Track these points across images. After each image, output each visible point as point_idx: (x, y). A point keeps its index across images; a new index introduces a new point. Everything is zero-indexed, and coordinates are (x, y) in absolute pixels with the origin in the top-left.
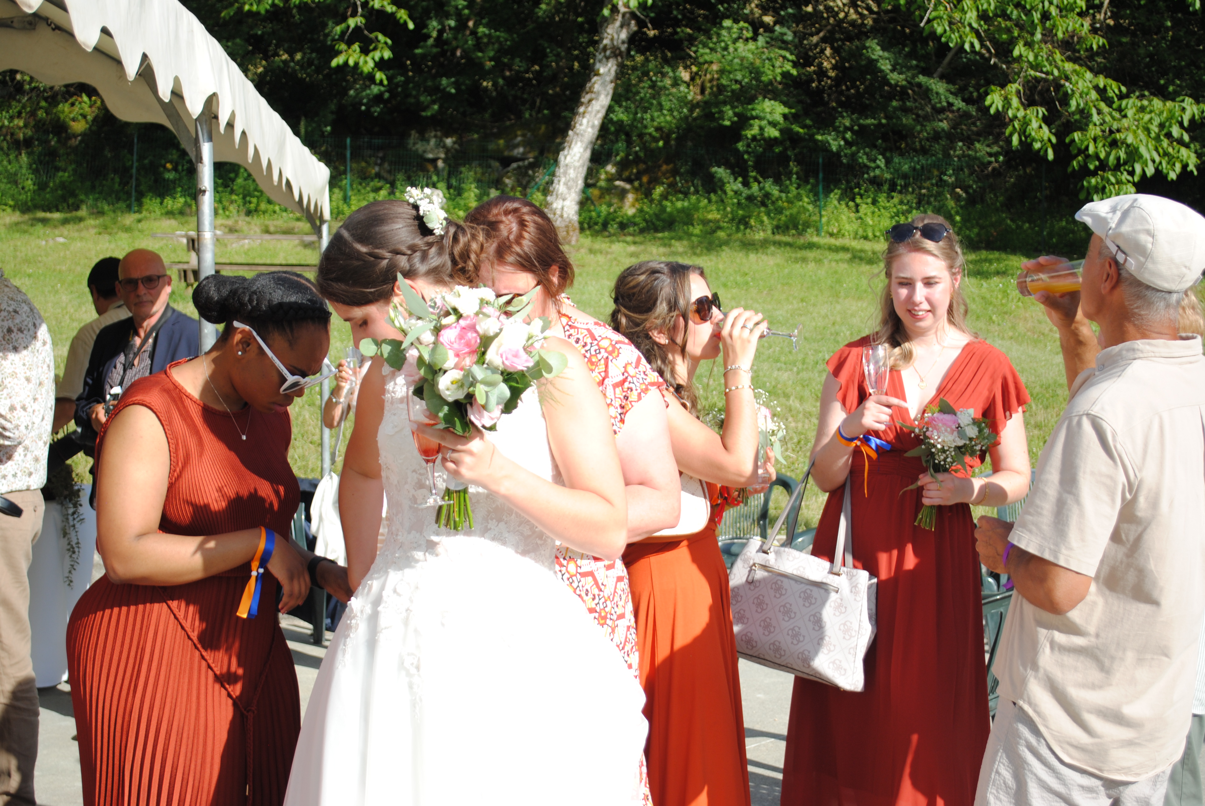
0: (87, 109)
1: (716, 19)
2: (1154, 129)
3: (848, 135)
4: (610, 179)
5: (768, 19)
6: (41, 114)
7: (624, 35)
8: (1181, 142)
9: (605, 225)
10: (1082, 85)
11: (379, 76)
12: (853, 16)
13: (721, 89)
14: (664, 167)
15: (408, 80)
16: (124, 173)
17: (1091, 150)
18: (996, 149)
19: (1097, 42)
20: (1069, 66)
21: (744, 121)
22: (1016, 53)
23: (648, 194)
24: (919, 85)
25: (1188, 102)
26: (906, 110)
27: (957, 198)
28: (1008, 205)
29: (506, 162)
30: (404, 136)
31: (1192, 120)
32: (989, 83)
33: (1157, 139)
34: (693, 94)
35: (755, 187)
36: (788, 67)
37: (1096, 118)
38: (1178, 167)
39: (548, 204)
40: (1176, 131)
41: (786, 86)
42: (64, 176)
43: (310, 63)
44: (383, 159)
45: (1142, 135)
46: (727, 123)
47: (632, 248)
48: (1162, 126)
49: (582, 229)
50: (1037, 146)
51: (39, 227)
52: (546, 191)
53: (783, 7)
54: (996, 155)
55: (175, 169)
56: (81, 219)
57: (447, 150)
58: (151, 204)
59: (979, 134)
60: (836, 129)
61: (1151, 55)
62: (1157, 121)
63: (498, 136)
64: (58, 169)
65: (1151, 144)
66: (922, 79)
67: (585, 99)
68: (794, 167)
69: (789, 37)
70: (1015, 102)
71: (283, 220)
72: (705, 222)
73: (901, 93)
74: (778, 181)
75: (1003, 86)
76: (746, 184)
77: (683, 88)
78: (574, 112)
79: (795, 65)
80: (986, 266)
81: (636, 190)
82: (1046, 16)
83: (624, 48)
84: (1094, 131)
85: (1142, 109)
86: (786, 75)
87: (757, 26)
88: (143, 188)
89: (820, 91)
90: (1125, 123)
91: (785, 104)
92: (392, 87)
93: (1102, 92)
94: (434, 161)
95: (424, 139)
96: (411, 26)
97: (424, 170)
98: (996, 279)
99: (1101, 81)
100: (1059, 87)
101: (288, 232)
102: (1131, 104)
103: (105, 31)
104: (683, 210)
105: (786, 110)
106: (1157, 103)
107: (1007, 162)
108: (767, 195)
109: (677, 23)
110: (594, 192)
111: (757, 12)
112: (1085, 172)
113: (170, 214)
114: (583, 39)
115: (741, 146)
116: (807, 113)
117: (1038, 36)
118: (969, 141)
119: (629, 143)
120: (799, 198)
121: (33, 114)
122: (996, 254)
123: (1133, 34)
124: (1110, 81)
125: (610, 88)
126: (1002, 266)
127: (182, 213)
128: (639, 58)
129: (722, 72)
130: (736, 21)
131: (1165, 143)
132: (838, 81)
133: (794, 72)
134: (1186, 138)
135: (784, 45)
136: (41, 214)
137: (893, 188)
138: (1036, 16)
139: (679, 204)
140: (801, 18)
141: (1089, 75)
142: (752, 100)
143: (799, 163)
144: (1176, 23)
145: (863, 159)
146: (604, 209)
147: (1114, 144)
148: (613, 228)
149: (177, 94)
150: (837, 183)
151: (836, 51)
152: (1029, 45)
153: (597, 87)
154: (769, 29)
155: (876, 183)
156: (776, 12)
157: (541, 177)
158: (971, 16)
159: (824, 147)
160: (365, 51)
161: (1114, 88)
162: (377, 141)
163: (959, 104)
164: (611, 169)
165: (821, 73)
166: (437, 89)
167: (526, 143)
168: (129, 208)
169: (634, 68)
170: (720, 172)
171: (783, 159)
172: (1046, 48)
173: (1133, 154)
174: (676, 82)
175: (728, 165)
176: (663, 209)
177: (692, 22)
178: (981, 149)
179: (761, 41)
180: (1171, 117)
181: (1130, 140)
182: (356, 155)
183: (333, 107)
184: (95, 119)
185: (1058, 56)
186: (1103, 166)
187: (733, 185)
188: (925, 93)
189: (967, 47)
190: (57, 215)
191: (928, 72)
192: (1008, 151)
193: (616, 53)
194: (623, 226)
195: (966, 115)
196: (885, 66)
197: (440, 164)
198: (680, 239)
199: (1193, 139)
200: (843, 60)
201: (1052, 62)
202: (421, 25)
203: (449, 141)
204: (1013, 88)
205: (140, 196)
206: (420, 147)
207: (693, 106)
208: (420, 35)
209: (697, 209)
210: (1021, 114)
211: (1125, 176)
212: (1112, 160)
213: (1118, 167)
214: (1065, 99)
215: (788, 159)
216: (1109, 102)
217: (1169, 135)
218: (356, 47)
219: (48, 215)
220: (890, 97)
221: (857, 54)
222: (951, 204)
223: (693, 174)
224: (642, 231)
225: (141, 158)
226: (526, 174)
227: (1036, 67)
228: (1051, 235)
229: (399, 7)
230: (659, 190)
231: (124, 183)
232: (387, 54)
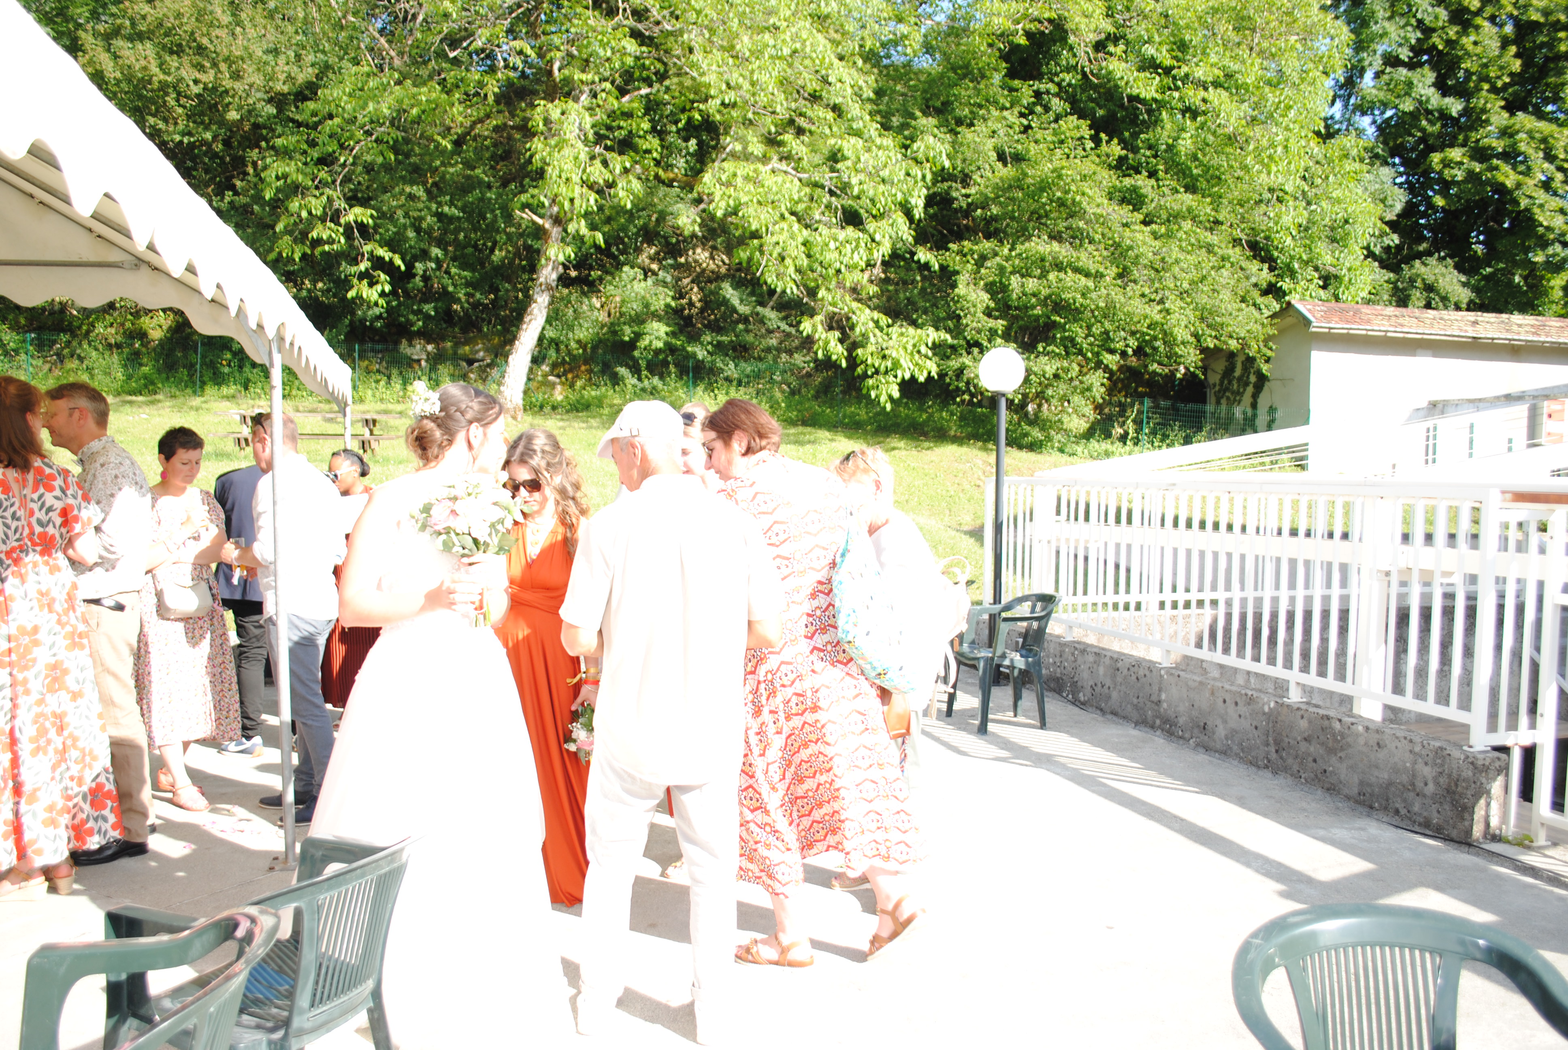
0: (162, 321)
1: (619, 266)
2: (910, 347)
3: (709, 347)
4: (545, 376)
5: (655, 267)
6: (128, 325)
7: (554, 276)
8: (926, 357)
9: (541, 407)
10: (863, 318)
11: (381, 302)
12: (712, 266)
13: (622, 314)
14: (583, 368)
15: (399, 305)
16: (191, 366)
17: (869, 362)
18: (808, 358)
19: (873, 289)
20: (855, 305)
21: (638, 336)
22: (820, 296)
23: (572, 386)
24: (757, 314)
25: (931, 330)
26: (747, 331)
27: (783, 392)
28: (816, 397)
29: (470, 362)
30: (397, 343)
31: (934, 343)
32: (802, 314)
33: (912, 354)
34: (603, 317)
35: (646, 382)
36: (669, 300)
37: (872, 339)
38: (925, 374)
39: (500, 392)
40: (923, 349)
41: (667, 313)
42: (146, 369)
43: (329, 290)
44: (382, 359)
45: (902, 352)
46: (627, 339)
47: (561, 424)
48: (914, 346)
49: (525, 410)
50: (834, 357)
51: (127, 406)
52: (500, 384)
53: (665, 259)
54: (808, 362)
55: (229, 365)
56: (159, 401)
57: (428, 354)
58: (210, 390)
59: (797, 348)
60: (702, 344)
61: (908, 299)
62: (911, 342)
63: (466, 343)
64: (141, 365)
65: (908, 357)
66: (759, 309)
67: (527, 319)
68: (672, 368)
69: (669, 279)
70: (820, 328)
71: (310, 402)
72: (611, 406)
73: (745, 320)
74: (662, 378)
75: (812, 316)
76: (640, 379)
77: (596, 313)
78: (518, 328)
79: (674, 298)
80: (801, 437)
81: (563, 384)
82: (839, 271)
83: (554, 284)
84: (871, 348)
85: (902, 334)
86: (668, 306)
87: (646, 272)
88: (206, 379)
89: (690, 317)
90: (891, 343)
91: (668, 325)
92: (390, 310)
93: (876, 322)
94: (419, 361)
95: (410, 345)
96: (403, 268)
97: (411, 367)
98: (808, 446)
99: (876, 315)
100: (848, 319)
101: (313, 411)
102: (895, 330)
103: (219, 286)
104: (596, 397)
105: (668, 329)
106: (911, 330)
107: (816, 368)
108: (654, 388)
109: (591, 268)
110: (532, 384)
111: (647, 261)
112: (865, 376)
113: (227, 398)
114: (526, 276)
115: (636, 353)
116: (681, 331)
117: (834, 283)
118: (790, 353)
119: (558, 350)
120: (676, 389)
121: (122, 325)
122: (809, 429)
123: (897, 284)
124: (881, 315)
125: (545, 313)
126: (812, 438)
127: (233, 397)
128: (566, 291)
129: (623, 301)
130: (632, 267)
131: (917, 356)
132: (702, 310)
133: (673, 304)
134: (930, 354)
135: (665, 284)
136: (130, 398)
137: (740, 383)
138: (831, 272)
139: (593, 393)
140: (677, 267)
141: (867, 311)
142: (643, 322)
143: (676, 365)
144: (924, 278)
145: (720, 365)
146: (540, 397)
147: (884, 357)
148: (548, 409)
149: (260, 326)
150: (702, 379)
151: (701, 289)
152: (828, 289)
153: (536, 311)
154: (655, 274)
155: (728, 380)
156: (660, 261)
157: (495, 373)
158: (791, 270)
159: (694, 355)
160: (371, 285)
161: (884, 320)
162: (379, 347)
163: (784, 326)
164: (545, 368)
165: (691, 304)
166: (420, 311)
167: (487, 350)
168: (195, 392)
169: (562, 299)
170: (622, 371)
171: (665, 364)
172: (839, 292)
173: (896, 365)
174: (592, 308)
175: (627, 366)
176: (582, 397)
177: (602, 267)
178: (799, 359)
179: (650, 281)
180: (921, 340)
181: (894, 355)
182: (361, 357)
183: (347, 322)
184: (170, 329)
185: (847, 298)
186: (877, 372)
187: (631, 380)
188: (762, 321)
189: (788, 291)
190: (140, 398)
191: (762, 304)
192: (816, 360)
193: (549, 288)
194: (554, 408)
195: (788, 335)
196: (736, 302)
197: (423, 363)
198: (594, 417)
199: (934, 354)
200: (705, 296)
201: (844, 302)
202: (410, 266)
203: (430, 348)
204: (818, 318)
205: (203, 383)
206: (408, 351)
207: (603, 326)
208: (410, 274)
209: (606, 397)
210: (824, 336)
211: (891, 379)
212: (882, 369)
213: (886, 372)
214: (852, 328)
215: (668, 363)
216: (881, 330)
217: (919, 352)
218: (365, 282)
219: (134, 398)
220: (738, 322)
221: (715, 293)
222: (778, 395)
223: (603, 372)
224: (568, 412)
225: (203, 357)
226: (484, 371)
227: (834, 305)
228: (844, 416)
229: (394, 252)
230: (579, 384)
231: (191, 376)
232: (388, 288)
